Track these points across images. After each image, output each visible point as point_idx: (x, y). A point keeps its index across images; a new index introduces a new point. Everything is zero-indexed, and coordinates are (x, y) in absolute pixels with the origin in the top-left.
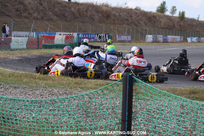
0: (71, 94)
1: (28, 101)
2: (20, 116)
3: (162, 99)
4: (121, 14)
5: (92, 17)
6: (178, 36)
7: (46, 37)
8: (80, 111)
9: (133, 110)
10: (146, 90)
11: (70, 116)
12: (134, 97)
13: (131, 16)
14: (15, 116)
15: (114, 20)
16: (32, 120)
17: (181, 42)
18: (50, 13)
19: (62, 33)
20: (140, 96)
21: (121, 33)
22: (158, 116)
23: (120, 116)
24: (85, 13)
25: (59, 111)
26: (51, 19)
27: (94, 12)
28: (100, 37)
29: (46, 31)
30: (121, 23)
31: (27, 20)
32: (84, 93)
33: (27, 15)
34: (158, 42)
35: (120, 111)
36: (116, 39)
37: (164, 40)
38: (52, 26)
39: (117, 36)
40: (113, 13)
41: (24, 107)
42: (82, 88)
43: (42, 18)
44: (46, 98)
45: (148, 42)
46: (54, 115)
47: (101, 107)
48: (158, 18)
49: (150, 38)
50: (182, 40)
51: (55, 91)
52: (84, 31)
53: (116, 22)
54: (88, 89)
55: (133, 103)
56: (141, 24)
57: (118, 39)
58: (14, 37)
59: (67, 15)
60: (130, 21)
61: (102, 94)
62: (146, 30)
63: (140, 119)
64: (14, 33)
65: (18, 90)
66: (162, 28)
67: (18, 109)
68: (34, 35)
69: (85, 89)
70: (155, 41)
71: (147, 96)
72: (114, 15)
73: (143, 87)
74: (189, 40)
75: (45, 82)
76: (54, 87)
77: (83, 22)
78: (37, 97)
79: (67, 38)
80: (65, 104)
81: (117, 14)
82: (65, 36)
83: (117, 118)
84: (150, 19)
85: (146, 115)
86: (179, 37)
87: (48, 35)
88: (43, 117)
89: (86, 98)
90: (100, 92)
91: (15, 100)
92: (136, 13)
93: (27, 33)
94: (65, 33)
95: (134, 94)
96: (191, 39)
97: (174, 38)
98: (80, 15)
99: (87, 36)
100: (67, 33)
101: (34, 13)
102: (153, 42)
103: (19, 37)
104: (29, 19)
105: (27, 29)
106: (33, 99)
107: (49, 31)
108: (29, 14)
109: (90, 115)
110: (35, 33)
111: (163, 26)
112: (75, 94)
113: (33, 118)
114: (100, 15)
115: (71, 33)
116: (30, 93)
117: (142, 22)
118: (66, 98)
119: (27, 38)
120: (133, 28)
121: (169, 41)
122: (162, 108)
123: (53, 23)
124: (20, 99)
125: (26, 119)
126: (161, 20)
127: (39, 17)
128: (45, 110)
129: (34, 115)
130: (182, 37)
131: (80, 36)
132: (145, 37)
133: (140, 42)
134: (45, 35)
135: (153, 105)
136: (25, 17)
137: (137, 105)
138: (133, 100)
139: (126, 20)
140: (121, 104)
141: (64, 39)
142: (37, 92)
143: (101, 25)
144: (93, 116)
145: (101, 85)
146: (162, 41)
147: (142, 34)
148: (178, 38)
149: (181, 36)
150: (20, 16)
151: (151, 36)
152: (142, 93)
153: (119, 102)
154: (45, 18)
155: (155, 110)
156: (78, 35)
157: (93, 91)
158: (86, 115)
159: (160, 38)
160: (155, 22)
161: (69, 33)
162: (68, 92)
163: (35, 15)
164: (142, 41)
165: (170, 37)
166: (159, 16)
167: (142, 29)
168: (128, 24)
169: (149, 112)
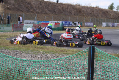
0: (58, 57)
1: (33, 61)
2: (29, 70)
3: (111, 60)
4: (87, 10)
5: (71, 12)
7: (44, 23)
8: (63, 67)
9: (95, 67)
10: (102, 55)
11: (57, 70)
12: (95, 59)
13: (93, 12)
14: (26, 70)
15: (83, 14)
16: (35, 72)
18: (46, 10)
19: (53, 21)
20: (99, 58)
21: (87, 22)
22: (109, 70)
23: (87, 70)
24: (66, 9)
25: (51, 67)
26: (47, 13)
27: (71, 9)
28: (75, 24)
29: (43, 20)
30: (87, 15)
31: (32, 14)
32: (66, 57)
33: (33, 11)
34: (109, 27)
35: (87, 67)
36: (84, 25)
38: (47, 17)
39: (85, 23)
40: (83, 9)
41: (30, 65)
42: (65, 54)
43: (41, 13)
44: (44, 59)
45: (103, 27)
46: (48, 70)
47: (76, 65)
48: (109, 13)
49: (104, 24)
51: (49, 55)
52: (66, 20)
53: (84, 15)
54: (68, 54)
55: (95, 63)
56: (99, 16)
57: (85, 25)
58: (25, 23)
59: (56, 11)
60: (93, 14)
61: (76, 57)
62: (102, 20)
63: (98, 72)
64: (25, 21)
65: (27, 55)
66: (111, 18)
67: (27, 66)
68: (36, 22)
69: (66, 54)
70: (107, 26)
71: (103, 58)
72: (84, 11)
73: (100, 53)
75: (43, 50)
76: (48, 53)
77: (65, 15)
78: (39, 59)
79: (56, 24)
80: (54, 63)
81: (85, 10)
82: (54, 23)
83: (85, 72)
84: (104, 13)
85: (102, 70)
87: (44, 22)
88: (42, 70)
89: (67, 60)
90: (75, 56)
91: (26, 60)
92: (96, 10)
93: (32, 21)
94: (55, 21)
95: (95, 57)
98: (63, 10)
99: (67, 23)
100: (56, 22)
101: (37, 9)
102: (106, 27)
103: (28, 23)
104: (34, 13)
105: (33, 19)
106: (36, 60)
107: (46, 20)
108: (34, 10)
109: (69, 69)
110: (37, 21)
111: (112, 17)
112: (60, 57)
113: (36, 71)
114: (75, 11)
115: (58, 22)
116: (35, 56)
117: (100, 15)
118: (55, 60)
119: (33, 24)
120: (94, 19)
121: (116, 26)
122: (112, 66)
123: (47, 15)
124: (28, 60)
125: (32, 72)
126: (111, 14)
127: (40, 12)
128: (43, 66)
129: (36, 69)
131: (63, 23)
132: (101, 24)
133: (98, 27)
134: (43, 22)
135: (106, 64)
136: (32, 12)
137: (97, 64)
138: (95, 61)
139: (91, 13)
140: (87, 63)
141: (54, 25)
142: (39, 56)
143: (76, 17)
144: (71, 70)
145: (75, 52)
146: (111, 26)
147: (99, 22)
150: (28, 11)
151: (105, 23)
152: (100, 57)
153: (86, 62)
154: (43, 13)
155: (107, 67)
156: (62, 22)
157: (71, 56)
158: (67, 70)
159: (110, 24)
160: (107, 15)
161: (57, 21)
162: (56, 56)
163: (37, 10)
165: (116, 24)
166: (110, 11)
167: (100, 19)
168: (92, 16)
169: (104, 68)
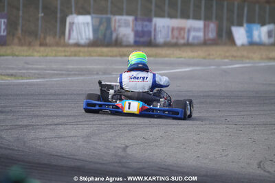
6: (197, 17)
17: (205, 43)
34: (117, 43)
37: (137, 34)
45: (77, 45)
49: (81, 26)
50: (212, 35)
70: (105, 40)
74: (240, 34)
86: (199, 24)
96: (249, 33)
97: (181, 29)
102: (94, 44)
121: (160, 39)
130: (212, 26)
132: (64, 21)
146: (131, 38)
147: (49, 11)
148: (195, 27)
149: (207, 18)
151: (87, 19)
159: (125, 26)
164: (49, 40)
165: (163, 25)
